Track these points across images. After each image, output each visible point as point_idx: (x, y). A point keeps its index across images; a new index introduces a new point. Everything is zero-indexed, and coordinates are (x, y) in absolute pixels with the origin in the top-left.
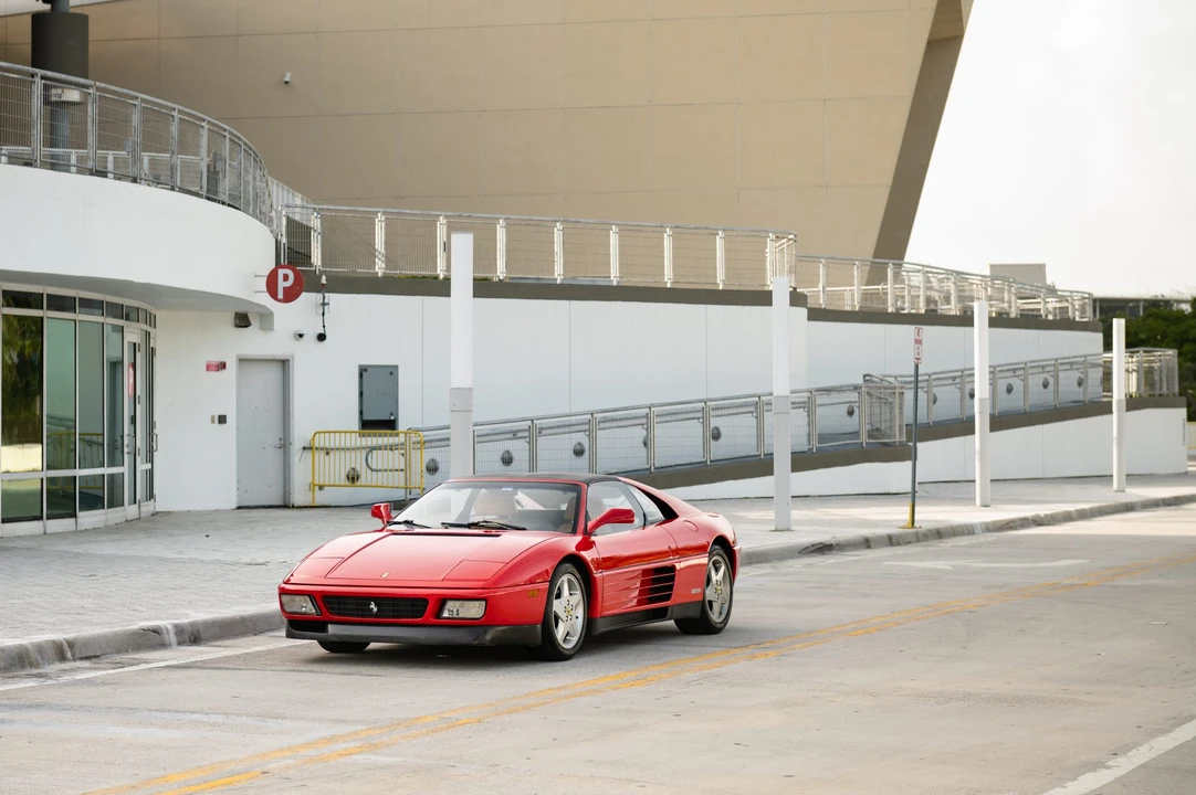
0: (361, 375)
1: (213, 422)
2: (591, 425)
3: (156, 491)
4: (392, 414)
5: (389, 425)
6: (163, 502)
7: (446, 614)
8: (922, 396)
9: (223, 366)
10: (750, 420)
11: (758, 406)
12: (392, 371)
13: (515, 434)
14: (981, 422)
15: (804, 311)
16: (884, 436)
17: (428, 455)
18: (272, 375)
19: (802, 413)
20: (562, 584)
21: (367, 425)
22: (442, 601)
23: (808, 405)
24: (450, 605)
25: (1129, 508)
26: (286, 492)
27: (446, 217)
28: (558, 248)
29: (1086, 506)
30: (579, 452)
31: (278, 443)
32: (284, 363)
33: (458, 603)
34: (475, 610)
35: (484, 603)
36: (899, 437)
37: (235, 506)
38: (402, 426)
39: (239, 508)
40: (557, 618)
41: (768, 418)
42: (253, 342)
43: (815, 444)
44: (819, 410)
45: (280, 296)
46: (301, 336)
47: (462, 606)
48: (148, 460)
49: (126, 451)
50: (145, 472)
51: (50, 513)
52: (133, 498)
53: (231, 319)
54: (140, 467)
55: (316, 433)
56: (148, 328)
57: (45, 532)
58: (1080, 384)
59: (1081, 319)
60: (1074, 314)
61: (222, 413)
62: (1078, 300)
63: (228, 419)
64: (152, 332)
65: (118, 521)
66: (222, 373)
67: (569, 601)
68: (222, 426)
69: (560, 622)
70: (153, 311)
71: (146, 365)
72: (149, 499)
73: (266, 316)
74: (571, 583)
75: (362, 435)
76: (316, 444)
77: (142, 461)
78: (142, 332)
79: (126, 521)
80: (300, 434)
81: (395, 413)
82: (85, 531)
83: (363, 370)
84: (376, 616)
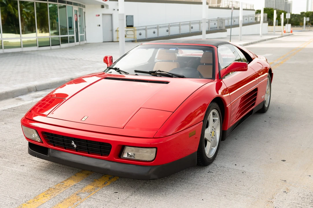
0: (126, 17)
1: (97, 26)
2: (169, 26)
3: (87, 39)
5: (132, 26)
7: (125, 156)
8: (232, 20)
9: (99, 15)
10: (198, 25)
11: (200, 23)
12: (132, 16)
13: (156, 28)
14: (241, 25)
15: (208, 6)
16: (221, 28)
17: (140, 32)
18: (109, 17)
19: (207, 24)
20: (209, 118)
21: (128, 26)
22: (122, 147)
23: (208, 22)
24: (128, 150)
25: (265, 40)
26: (113, 39)
30: (167, 31)
31: (111, 30)
32: (111, 15)
33: (133, 149)
34: (148, 154)
35: (155, 150)
36: (224, 28)
37: (102, 41)
38: (134, 26)
39: (104, 42)
40: (206, 141)
41: (201, 25)
42: (105, 11)
43: (209, 29)
44: (210, 23)
45: (104, 0)
46: (114, 10)
47: (138, 151)
48: (83, 33)
49: (75, 31)
50: (82, 36)
51: (52, 44)
52: (77, 41)
53: (100, 6)
54: (79, 35)
55: (118, 28)
56: (82, 8)
57: (51, 49)
58: (252, 19)
59: (252, 9)
60: (251, 8)
61: (99, 24)
62: (252, 5)
63: (101, 25)
64: (83, 9)
65: (73, 46)
66: (99, 17)
67: (213, 127)
68: (99, 27)
69: (208, 142)
70: (84, 4)
71: (81, 15)
72: (84, 41)
73: (107, 6)
74: (214, 114)
75: (127, 28)
76: (118, 30)
77: (80, 34)
78: (79, 8)
79: (76, 45)
80: (115, 28)
81: (133, 24)
82: (63, 48)
83: (127, 16)
84: (76, 150)
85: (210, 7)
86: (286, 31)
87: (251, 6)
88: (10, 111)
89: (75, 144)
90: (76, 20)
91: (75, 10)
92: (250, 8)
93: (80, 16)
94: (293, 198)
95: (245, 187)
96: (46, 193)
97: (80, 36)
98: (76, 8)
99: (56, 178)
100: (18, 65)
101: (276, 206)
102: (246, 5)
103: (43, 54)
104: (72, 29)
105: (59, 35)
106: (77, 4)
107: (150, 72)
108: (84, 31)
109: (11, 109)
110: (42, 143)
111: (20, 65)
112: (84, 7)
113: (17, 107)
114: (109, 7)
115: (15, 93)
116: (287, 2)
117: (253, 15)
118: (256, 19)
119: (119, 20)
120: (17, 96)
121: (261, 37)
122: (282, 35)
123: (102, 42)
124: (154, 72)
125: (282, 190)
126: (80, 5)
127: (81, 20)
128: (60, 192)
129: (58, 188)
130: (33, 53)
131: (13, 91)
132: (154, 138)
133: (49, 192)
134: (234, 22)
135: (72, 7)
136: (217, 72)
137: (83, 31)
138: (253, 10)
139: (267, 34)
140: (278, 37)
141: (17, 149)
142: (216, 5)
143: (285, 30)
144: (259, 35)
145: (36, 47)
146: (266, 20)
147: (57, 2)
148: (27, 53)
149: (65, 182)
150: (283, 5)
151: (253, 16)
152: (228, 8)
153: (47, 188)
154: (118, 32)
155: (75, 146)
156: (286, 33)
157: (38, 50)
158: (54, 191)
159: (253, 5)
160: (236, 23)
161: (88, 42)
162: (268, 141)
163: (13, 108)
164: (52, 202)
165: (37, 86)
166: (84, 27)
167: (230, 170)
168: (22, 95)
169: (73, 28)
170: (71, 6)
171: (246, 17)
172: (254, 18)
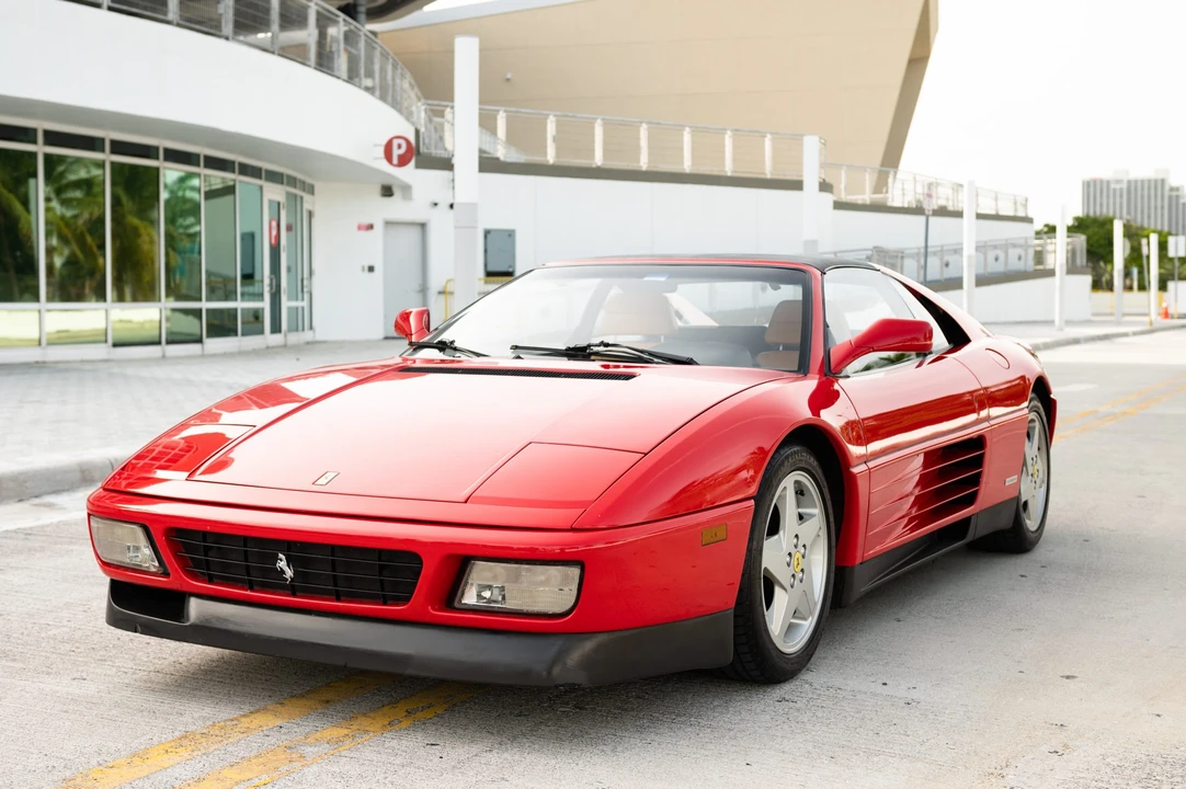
0: (486, 237)
1: (363, 270)
3: (315, 324)
4: (510, 267)
5: (508, 274)
6: (321, 333)
7: (470, 598)
9: (371, 227)
12: (511, 234)
14: (968, 281)
15: (829, 198)
18: (415, 233)
20: (782, 497)
21: (489, 274)
22: (459, 562)
24: (481, 572)
25: (1076, 341)
27: (555, 116)
28: (644, 143)
29: (1048, 340)
31: (418, 288)
32: (423, 226)
33: (500, 568)
34: (551, 590)
35: (575, 572)
37: (382, 336)
39: (386, 338)
42: (396, 208)
45: (395, 161)
46: (436, 204)
47: (516, 579)
48: (303, 300)
49: (267, 289)
50: (297, 308)
51: (170, 338)
52: (276, 329)
53: (378, 189)
54: (286, 304)
55: (448, 281)
56: (298, 192)
57: (164, 357)
58: (1020, 258)
59: (1021, 213)
60: (1016, 210)
61: (371, 264)
62: (1020, 200)
63: (376, 269)
64: (307, 197)
65: (256, 347)
66: (370, 232)
67: (797, 536)
68: (371, 274)
69: (778, 591)
70: (309, 180)
71: (299, 222)
72: (303, 330)
73: (406, 189)
74: (800, 491)
75: (486, 282)
76: (448, 290)
77: (289, 299)
78: (288, 194)
79: (268, 348)
80: (435, 282)
81: (513, 265)
82: (214, 356)
83: (487, 233)
84: (293, 589)
85: (839, 205)
86: (1171, 311)
87: (1015, 203)
88: (11, 538)
89: (288, 566)
90: (273, 241)
91: (270, 202)
92: (1011, 213)
93: (289, 228)
94: (1081, 766)
95: (908, 739)
96: (173, 744)
97: (289, 309)
98: (274, 193)
99: (207, 710)
100: (30, 402)
101: (1012, 784)
102: (996, 199)
103: (130, 371)
104: (252, 284)
105: (200, 300)
106: (282, 175)
107: (569, 349)
108: (305, 290)
109: (16, 531)
110: (166, 574)
111: (39, 401)
112: (311, 190)
113: (43, 527)
114: (416, 192)
115: (27, 484)
116: (1177, 197)
117: (1026, 239)
118: (1039, 257)
119: (456, 228)
120: (36, 497)
121: (1061, 329)
122: (1151, 323)
123: (380, 340)
124: (583, 349)
125: (1045, 748)
126: (292, 181)
127: (293, 243)
128: (226, 742)
129: (217, 732)
130: (87, 367)
131: (21, 474)
132: (573, 530)
133: (184, 742)
134: (945, 269)
135: (261, 188)
136: (818, 354)
137: (302, 288)
138: (1028, 220)
139: (1087, 322)
140: (1135, 334)
141: (54, 639)
142: (866, 197)
143: (1164, 305)
144: (1050, 323)
145: (103, 345)
146: (1081, 259)
147: (198, 165)
148: (61, 366)
149: (243, 719)
150: (1162, 207)
151: (1025, 246)
152: (917, 210)
153: (177, 734)
154: (448, 296)
155: (289, 573)
156: (1173, 318)
157: (111, 357)
158: (203, 740)
159: (1026, 200)
160: (950, 273)
161: (319, 337)
162: (1021, 627)
163: (24, 529)
164: (201, 765)
165: (116, 460)
166: (306, 275)
167: (859, 697)
168: (56, 492)
169: (257, 277)
170: (255, 185)
171: (995, 247)
172: (1031, 253)
